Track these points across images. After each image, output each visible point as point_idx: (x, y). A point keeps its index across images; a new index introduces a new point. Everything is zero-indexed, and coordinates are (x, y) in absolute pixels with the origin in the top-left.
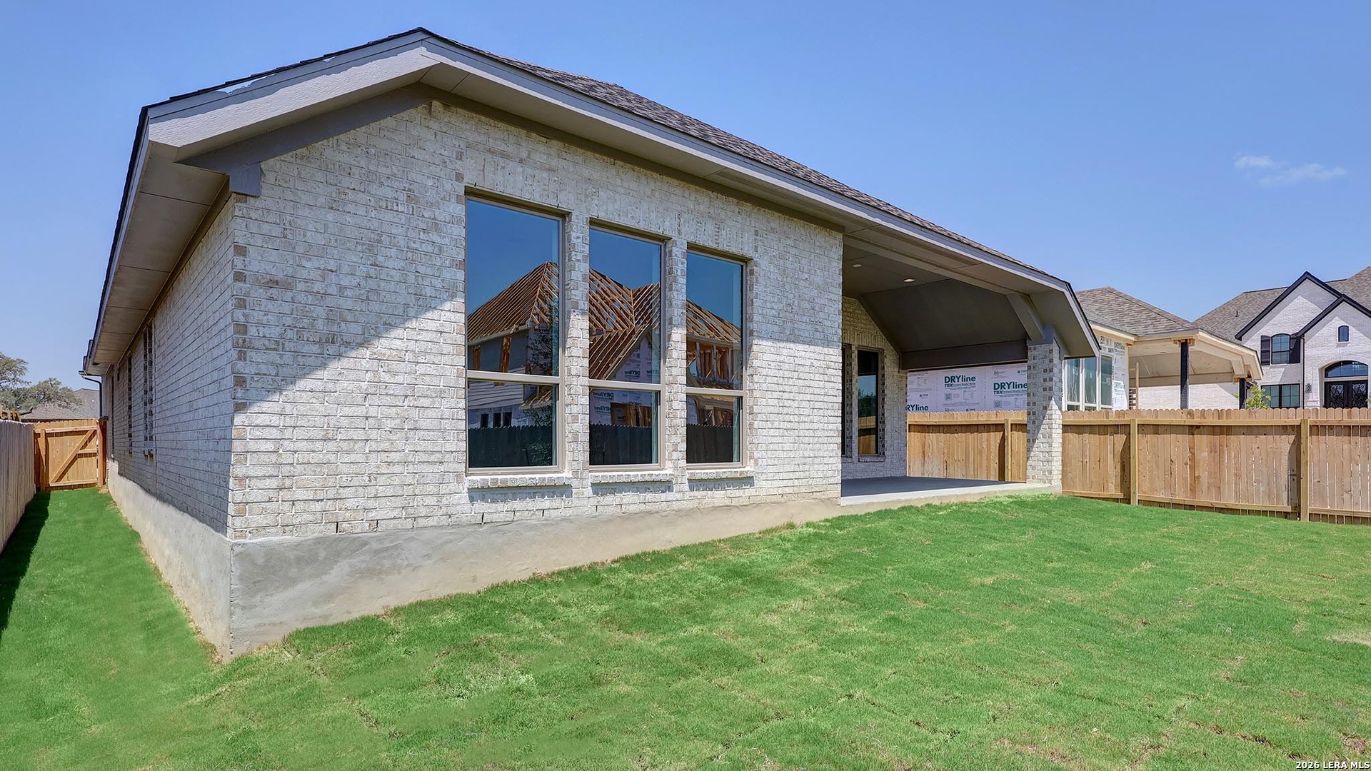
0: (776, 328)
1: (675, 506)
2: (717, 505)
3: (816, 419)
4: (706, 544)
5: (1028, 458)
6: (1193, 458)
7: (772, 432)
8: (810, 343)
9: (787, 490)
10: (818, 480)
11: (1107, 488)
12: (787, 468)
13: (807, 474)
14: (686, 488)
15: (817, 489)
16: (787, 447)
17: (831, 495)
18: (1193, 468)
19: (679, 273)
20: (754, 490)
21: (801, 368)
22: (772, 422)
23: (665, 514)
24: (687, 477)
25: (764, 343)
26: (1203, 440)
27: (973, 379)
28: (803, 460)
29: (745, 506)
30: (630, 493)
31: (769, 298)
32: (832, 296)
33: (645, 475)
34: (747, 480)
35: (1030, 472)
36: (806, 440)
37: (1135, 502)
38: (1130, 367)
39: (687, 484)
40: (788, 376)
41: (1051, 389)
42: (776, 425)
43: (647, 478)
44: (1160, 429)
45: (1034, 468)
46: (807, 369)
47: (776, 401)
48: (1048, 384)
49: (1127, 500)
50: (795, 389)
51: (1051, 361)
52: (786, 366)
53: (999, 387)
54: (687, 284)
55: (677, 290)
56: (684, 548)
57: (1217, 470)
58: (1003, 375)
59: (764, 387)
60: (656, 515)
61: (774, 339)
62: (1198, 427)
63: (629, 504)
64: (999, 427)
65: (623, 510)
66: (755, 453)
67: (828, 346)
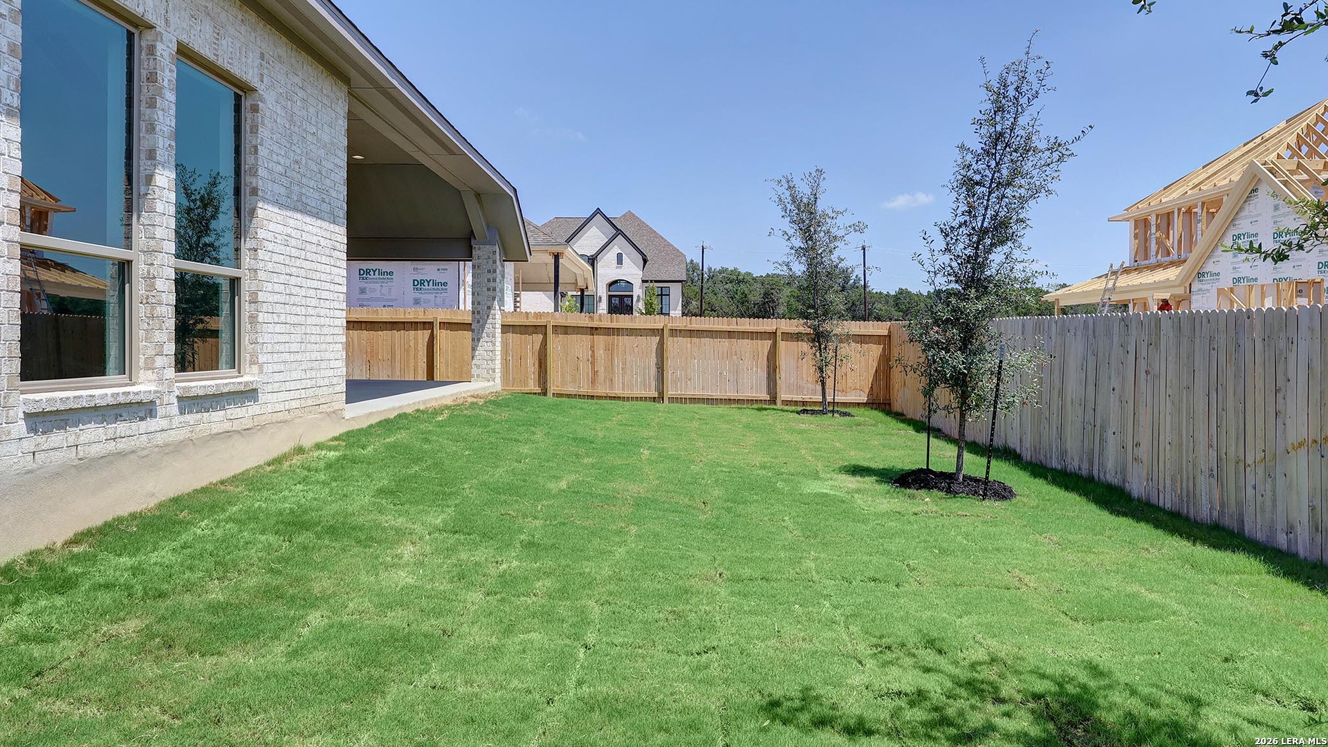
0: (283, 191)
1: (160, 439)
2: (214, 431)
3: (323, 312)
4: (204, 490)
5: (473, 357)
6: (593, 356)
7: (278, 328)
8: (317, 216)
9: (294, 404)
10: (325, 388)
11: (527, 385)
12: (295, 375)
13: (314, 382)
14: (174, 409)
15: (323, 401)
16: (294, 347)
17: (336, 406)
18: (593, 364)
19: (166, 83)
20: (258, 407)
21: (309, 247)
22: (279, 314)
23: (145, 453)
24: (177, 393)
25: (270, 208)
26: (600, 340)
27: (391, 273)
28: (310, 365)
29: (247, 429)
30: (92, 425)
31: (275, 148)
32: (337, 161)
33: (118, 394)
34: (249, 394)
35: (474, 371)
36: (313, 339)
37: (550, 394)
38: (515, 273)
39: (176, 404)
40: (295, 255)
41: (494, 289)
42: (283, 318)
43: (122, 399)
44: (570, 330)
45: (478, 367)
46: (314, 248)
47: (283, 286)
48: (492, 284)
49: (545, 393)
50: (303, 273)
51: (495, 262)
52: (293, 242)
53: (418, 284)
54: (178, 104)
55: (163, 110)
56: (175, 500)
57: (610, 364)
58: (423, 271)
59: (270, 266)
60: (132, 457)
61: (282, 206)
62: (596, 329)
63: (90, 444)
64: (428, 325)
65: (81, 454)
66: (260, 357)
67: (334, 223)
